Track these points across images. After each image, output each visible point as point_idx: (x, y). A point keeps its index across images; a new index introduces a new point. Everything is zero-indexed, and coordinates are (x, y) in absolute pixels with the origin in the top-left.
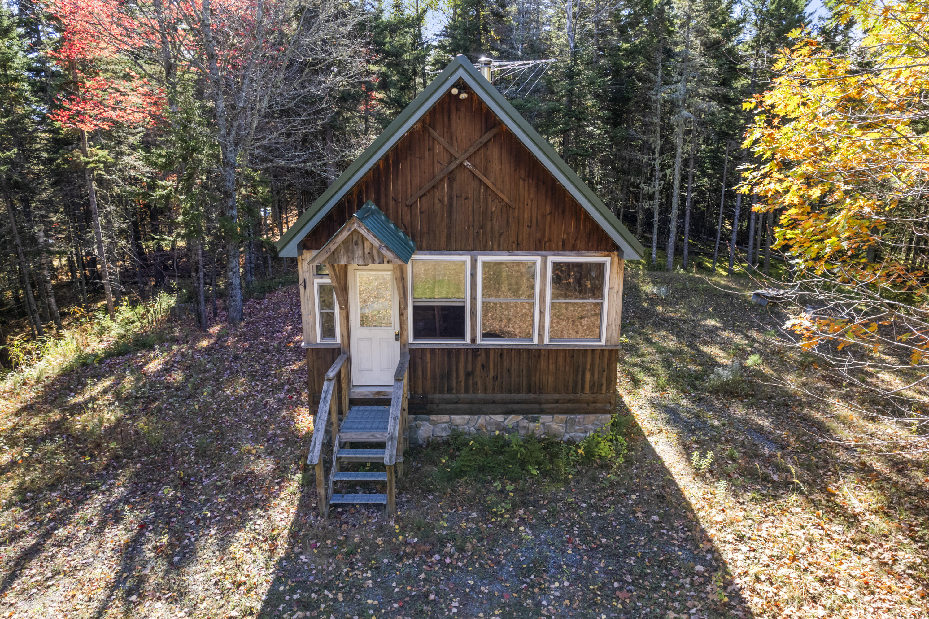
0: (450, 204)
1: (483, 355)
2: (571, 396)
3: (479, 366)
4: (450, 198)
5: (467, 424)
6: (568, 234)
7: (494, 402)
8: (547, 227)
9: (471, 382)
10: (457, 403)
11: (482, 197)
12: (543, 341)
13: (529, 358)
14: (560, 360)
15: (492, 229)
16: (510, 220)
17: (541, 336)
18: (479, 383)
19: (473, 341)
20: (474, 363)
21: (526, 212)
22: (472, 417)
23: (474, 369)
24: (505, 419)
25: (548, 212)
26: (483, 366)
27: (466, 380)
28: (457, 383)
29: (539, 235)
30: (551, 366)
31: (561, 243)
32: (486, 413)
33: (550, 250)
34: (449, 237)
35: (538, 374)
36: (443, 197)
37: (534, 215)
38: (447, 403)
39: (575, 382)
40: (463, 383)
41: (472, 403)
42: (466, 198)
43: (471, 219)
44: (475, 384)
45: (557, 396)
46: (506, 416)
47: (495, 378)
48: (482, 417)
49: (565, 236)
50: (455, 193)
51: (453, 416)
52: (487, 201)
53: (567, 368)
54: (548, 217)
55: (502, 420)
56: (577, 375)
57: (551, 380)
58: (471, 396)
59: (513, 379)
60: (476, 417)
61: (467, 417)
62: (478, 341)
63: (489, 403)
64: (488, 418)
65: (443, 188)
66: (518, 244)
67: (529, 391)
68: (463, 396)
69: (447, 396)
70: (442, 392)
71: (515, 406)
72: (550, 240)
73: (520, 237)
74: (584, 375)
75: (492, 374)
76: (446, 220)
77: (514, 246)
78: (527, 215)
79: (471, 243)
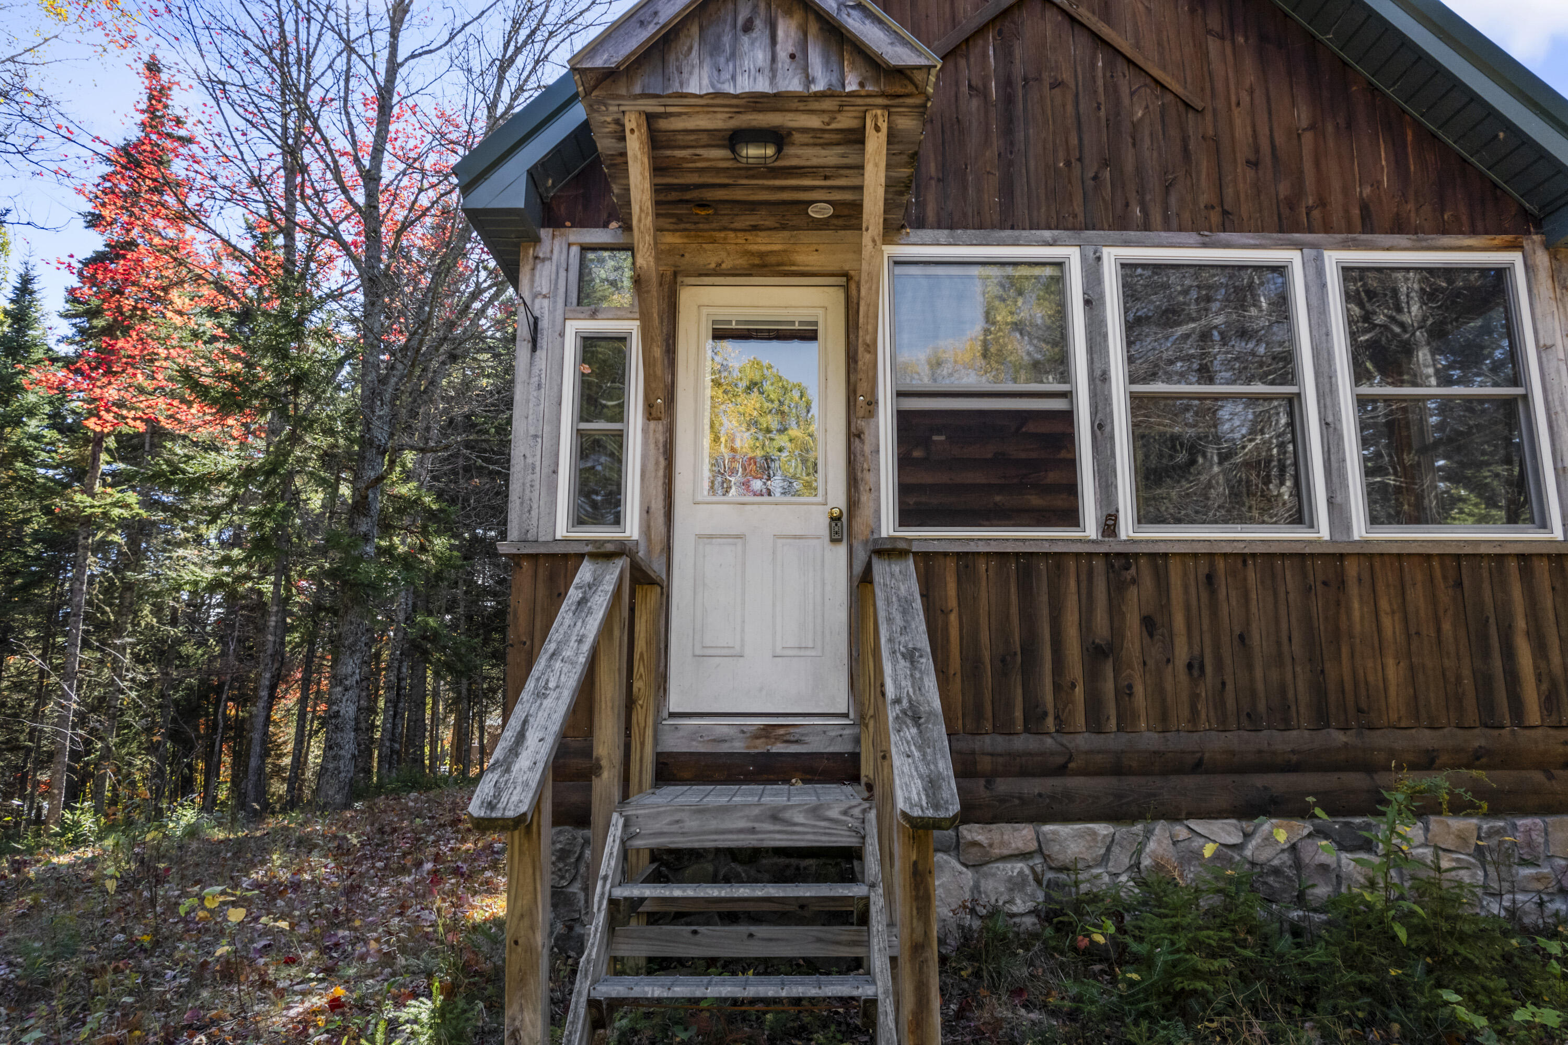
0: (1008, 100)
1: (1147, 581)
2: (1478, 739)
3: (1133, 622)
4: (1007, 83)
5: (1104, 859)
6: (1377, 184)
7: (1198, 767)
8: (1308, 166)
9: (1109, 687)
10: (1062, 770)
11: (1100, 82)
12: (1348, 528)
13: (1308, 590)
14: (1417, 596)
15: (1139, 170)
16: (1192, 146)
17: (1337, 509)
18: (1139, 689)
19: (1109, 525)
20: (1115, 610)
21: (1238, 122)
22: (1122, 831)
23: (1117, 631)
24: (1247, 836)
25: (1304, 123)
26: (1148, 623)
27: (1092, 676)
28: (1057, 687)
29: (1284, 189)
30: (1387, 622)
31: (1356, 212)
32: (1174, 816)
33: (1327, 228)
34: (1007, 189)
35: (1345, 651)
36: (986, 80)
37: (1263, 131)
38: (1024, 773)
39: (1484, 682)
40: (1079, 691)
41: (1117, 769)
42: (1057, 84)
43: (1074, 141)
44: (1125, 692)
45: (1427, 738)
46: (1248, 826)
47: (1195, 667)
48: (1160, 829)
49: (1367, 191)
50: (1018, 70)
51: (1048, 828)
52: (1116, 90)
53: (1447, 627)
54: (1308, 138)
55: (1236, 839)
56: (1486, 654)
57: (1394, 672)
58: (1113, 741)
59: (1258, 673)
60: (1138, 828)
61: (1103, 829)
62: (1127, 529)
63: (1180, 770)
64: (1181, 832)
65: (985, 55)
66: (1225, 213)
67: (1322, 720)
68: (1083, 741)
69: (1022, 743)
70: (1004, 728)
71: (1279, 783)
72: (1322, 203)
73: (1229, 192)
74: (1509, 654)
75: (1182, 654)
76: (996, 143)
77: (1215, 217)
78: (1242, 131)
79: (1078, 207)
